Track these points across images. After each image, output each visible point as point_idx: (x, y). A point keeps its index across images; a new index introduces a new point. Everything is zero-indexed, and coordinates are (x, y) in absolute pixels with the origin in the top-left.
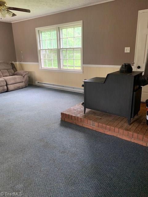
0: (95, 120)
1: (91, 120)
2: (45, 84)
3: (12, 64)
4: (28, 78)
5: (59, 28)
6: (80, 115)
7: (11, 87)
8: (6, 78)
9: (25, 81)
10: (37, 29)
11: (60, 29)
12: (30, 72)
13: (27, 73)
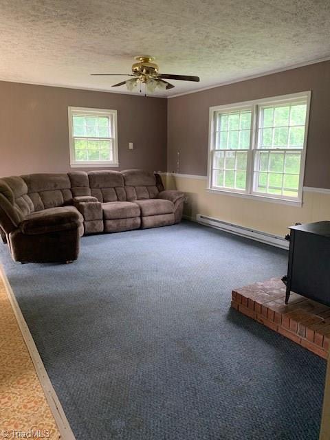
0: (308, 324)
1: (297, 320)
2: (214, 221)
3: (157, 176)
4: (182, 207)
5: (257, 106)
6: (275, 305)
7: (148, 221)
8: (142, 202)
9: (176, 211)
10: (212, 109)
11: (260, 108)
12: (188, 193)
13: (183, 195)
